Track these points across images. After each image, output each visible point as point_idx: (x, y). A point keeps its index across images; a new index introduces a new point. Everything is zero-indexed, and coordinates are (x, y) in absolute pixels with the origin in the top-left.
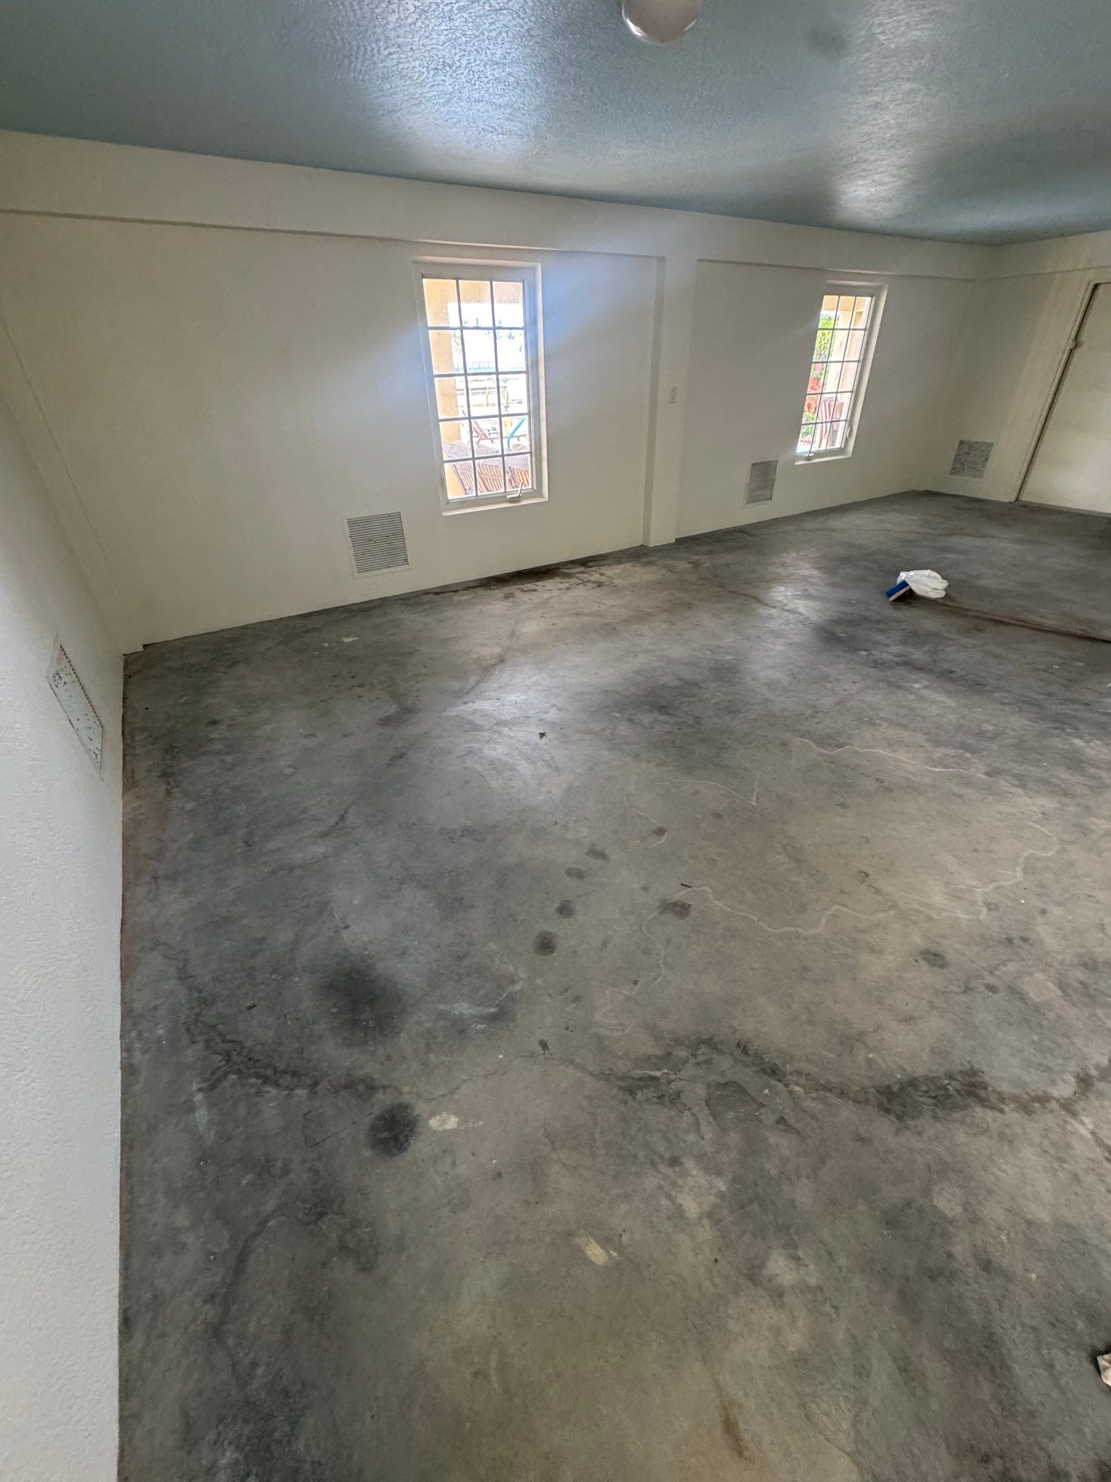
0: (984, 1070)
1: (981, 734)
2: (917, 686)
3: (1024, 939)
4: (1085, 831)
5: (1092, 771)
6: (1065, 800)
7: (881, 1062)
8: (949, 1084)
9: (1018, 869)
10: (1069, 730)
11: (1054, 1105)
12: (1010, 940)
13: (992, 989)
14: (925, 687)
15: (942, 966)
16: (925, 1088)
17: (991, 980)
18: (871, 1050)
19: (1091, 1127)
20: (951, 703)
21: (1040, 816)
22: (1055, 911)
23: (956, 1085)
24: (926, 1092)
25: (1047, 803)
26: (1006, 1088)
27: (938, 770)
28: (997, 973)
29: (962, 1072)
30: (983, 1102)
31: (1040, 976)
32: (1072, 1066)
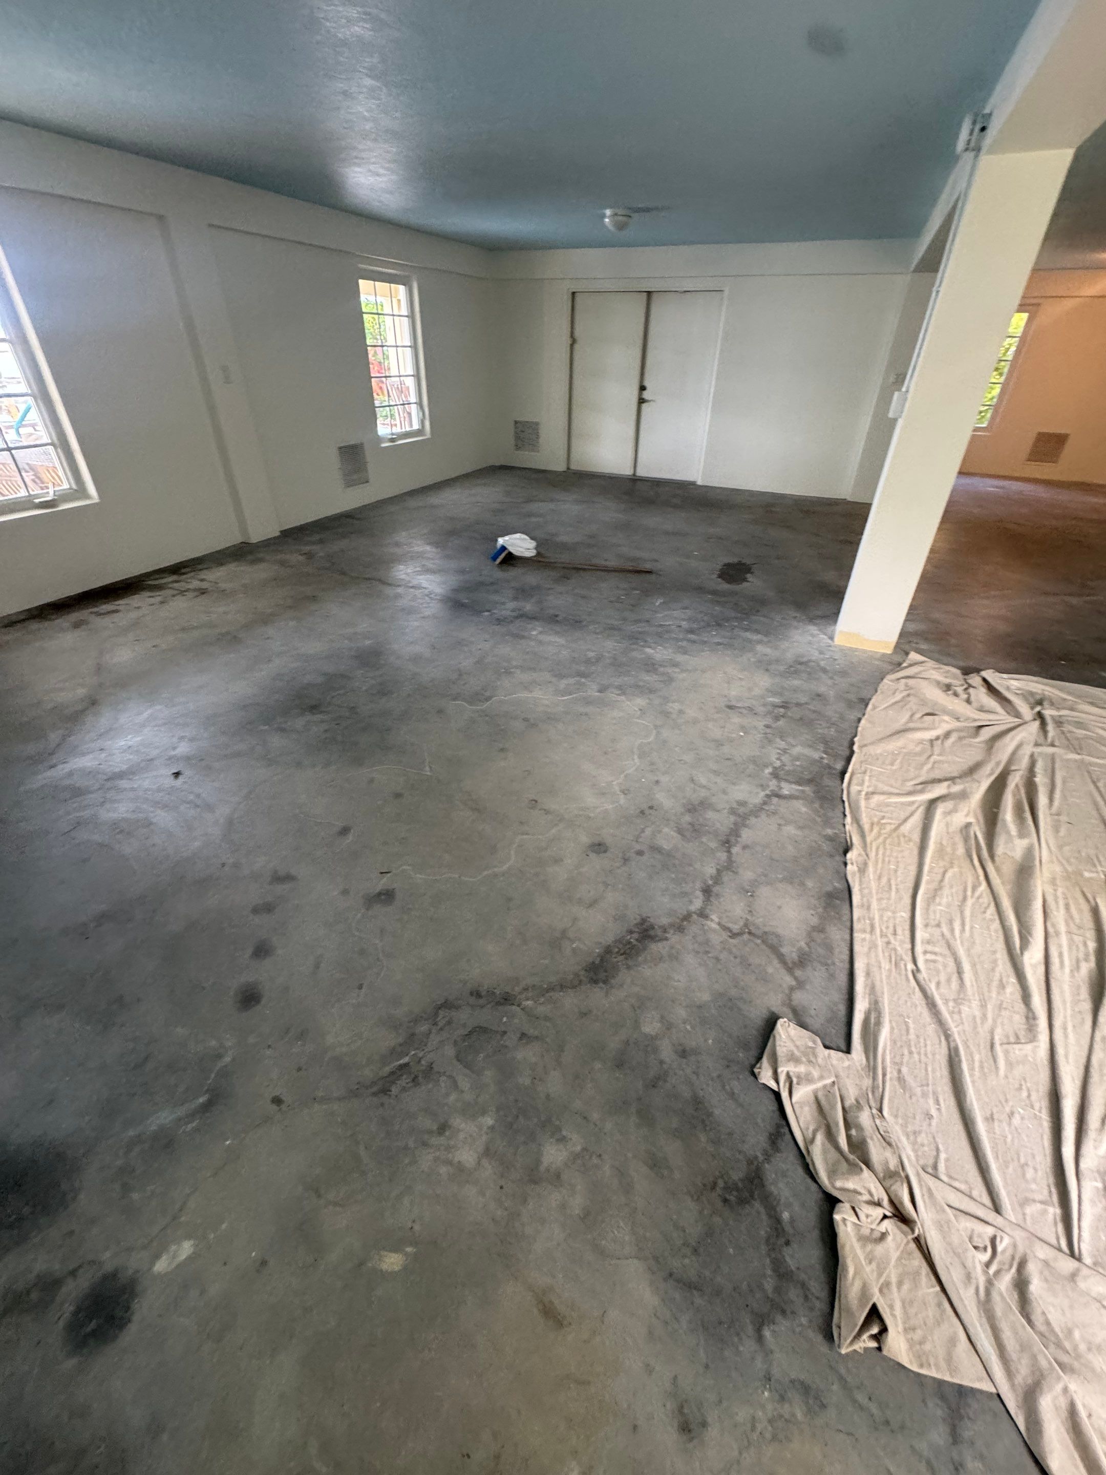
0: (649, 915)
1: (588, 661)
2: (534, 633)
3: (651, 808)
4: (666, 714)
5: (662, 669)
6: (652, 696)
7: (582, 946)
8: (631, 938)
9: (636, 757)
10: (642, 644)
11: (695, 916)
12: (642, 812)
13: (640, 853)
14: (541, 633)
15: (605, 852)
16: (617, 950)
17: (638, 847)
18: (573, 941)
19: (717, 920)
20: (561, 641)
21: (639, 713)
22: (664, 779)
23: (636, 936)
24: (617, 953)
25: (641, 702)
26: (665, 921)
27: (566, 698)
28: (640, 840)
29: (637, 924)
30: (653, 938)
31: (666, 830)
32: (698, 885)
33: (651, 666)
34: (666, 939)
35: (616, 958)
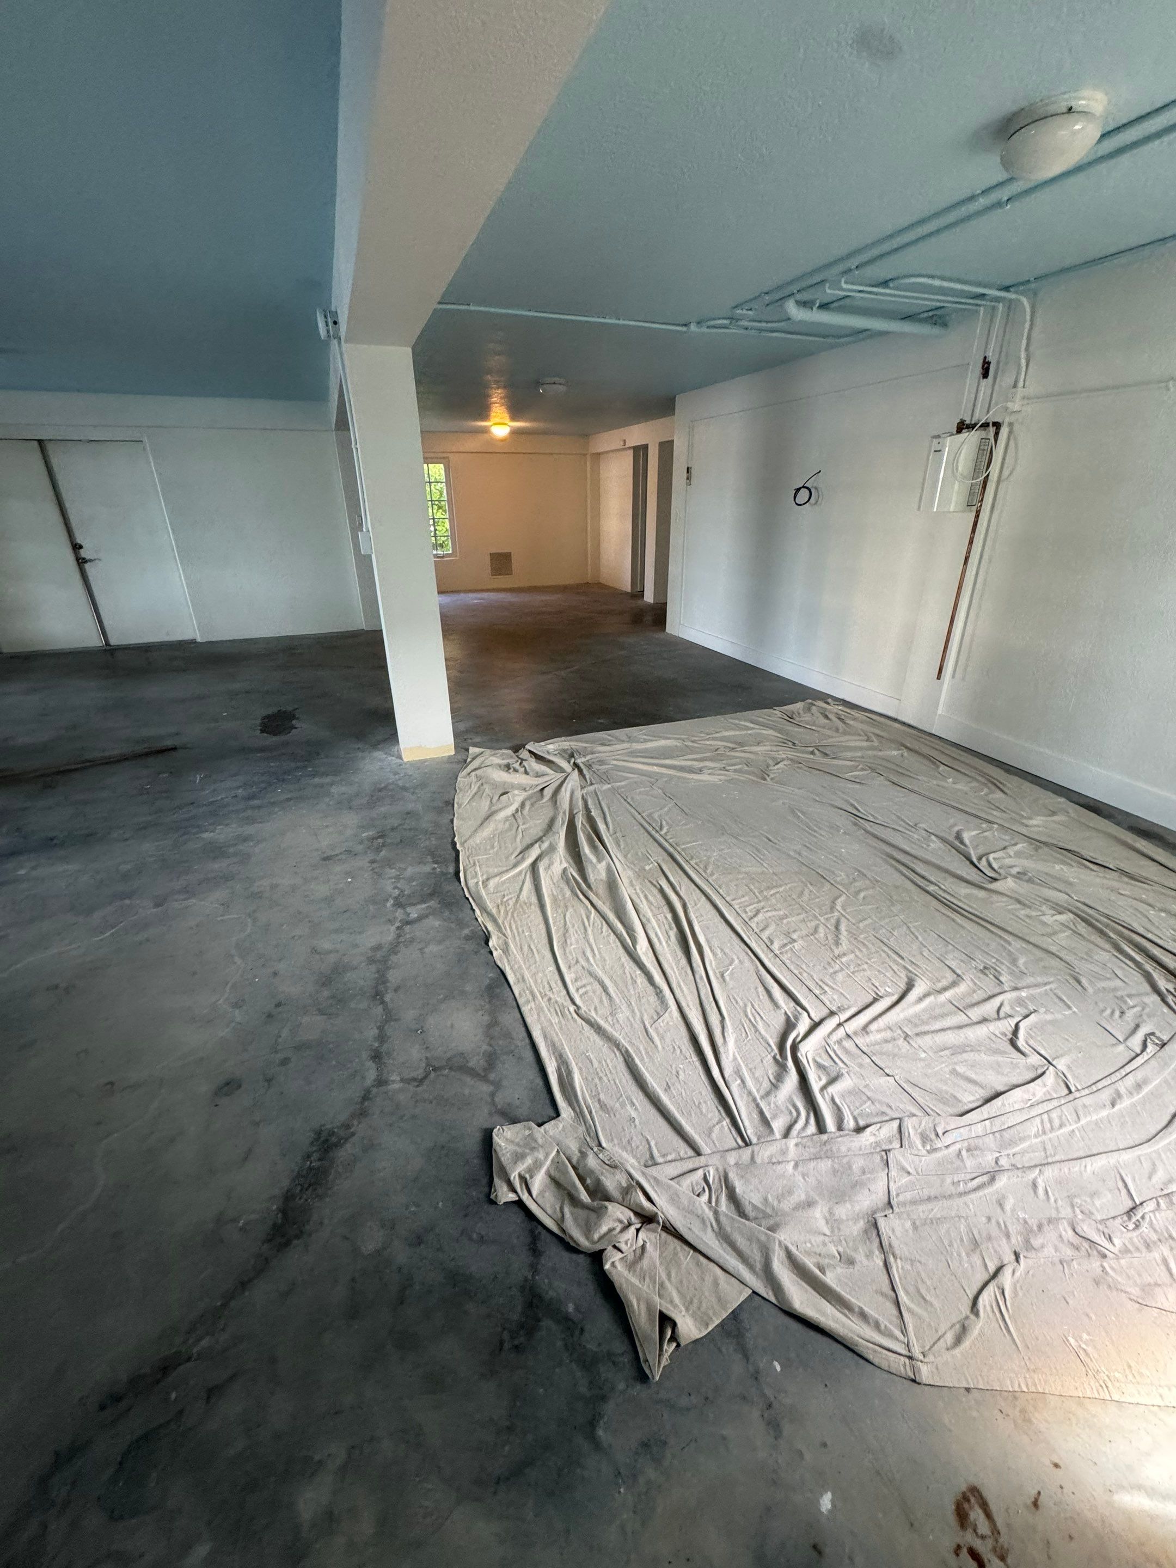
0: (323, 1122)
1: (125, 877)
3: (278, 1005)
4: (257, 896)
7: (253, 1217)
9: (237, 959)
12: (270, 1016)
13: (285, 1062)
15: (240, 1086)
16: (299, 1188)
17: (280, 1056)
21: (222, 907)
22: (281, 967)
23: (315, 1156)
25: (219, 894)
26: (343, 1117)
28: (279, 1047)
29: (312, 1143)
30: (337, 1145)
31: (305, 1020)
32: (365, 1055)
33: (216, 851)
34: (353, 1134)
35: (300, 1199)
